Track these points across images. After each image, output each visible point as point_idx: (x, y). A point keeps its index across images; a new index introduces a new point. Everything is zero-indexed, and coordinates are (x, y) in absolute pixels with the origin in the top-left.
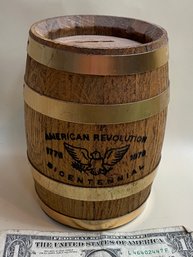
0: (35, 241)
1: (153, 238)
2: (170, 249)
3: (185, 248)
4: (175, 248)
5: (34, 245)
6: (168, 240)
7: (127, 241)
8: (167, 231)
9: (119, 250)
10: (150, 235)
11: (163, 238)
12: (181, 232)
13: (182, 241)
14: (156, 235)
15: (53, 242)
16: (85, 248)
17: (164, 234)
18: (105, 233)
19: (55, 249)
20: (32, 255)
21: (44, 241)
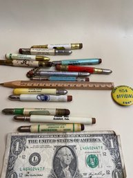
0: (28, 139)
1: (95, 138)
2: (104, 147)
3: (113, 147)
4: (107, 146)
5: (28, 142)
6: (104, 139)
7: (80, 138)
8: (103, 133)
9: (75, 146)
10: (94, 135)
11: (101, 138)
12: (112, 135)
13: (111, 141)
14: (97, 135)
15: (38, 139)
16: (56, 144)
17: (102, 135)
18: (68, 133)
19: (39, 144)
20: (26, 149)
21: (33, 139)
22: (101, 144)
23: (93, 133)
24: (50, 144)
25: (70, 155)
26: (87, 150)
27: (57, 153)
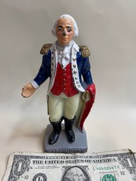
0: (32, 160)
1: (109, 158)
2: (121, 166)
3: (131, 165)
4: (124, 165)
5: (32, 162)
6: (119, 159)
7: (92, 159)
8: (118, 153)
9: (87, 166)
10: (107, 156)
11: (116, 158)
12: (128, 153)
13: (128, 160)
14: (111, 155)
15: (44, 160)
16: (65, 164)
17: (116, 155)
18: (77, 154)
19: (45, 165)
20: (30, 170)
21: (38, 160)
22: (117, 163)
23: (107, 154)
24: (58, 165)
25: (81, 175)
26: (102, 171)
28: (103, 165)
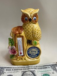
0: (5, 69)
1: (46, 67)
2: (52, 70)
4: (54, 69)
6: (51, 67)
7: (37, 68)
9: (34, 71)
13: (56, 67)
14: (47, 66)
15: (12, 69)
17: (50, 65)
18: (29, 66)
19: (12, 71)
20: (4, 73)
21: (8, 69)
22: (50, 69)
23: (45, 65)
24: (19, 71)
25: (31, 75)
26: (42, 72)
27: (23, 74)
28: (43, 70)
